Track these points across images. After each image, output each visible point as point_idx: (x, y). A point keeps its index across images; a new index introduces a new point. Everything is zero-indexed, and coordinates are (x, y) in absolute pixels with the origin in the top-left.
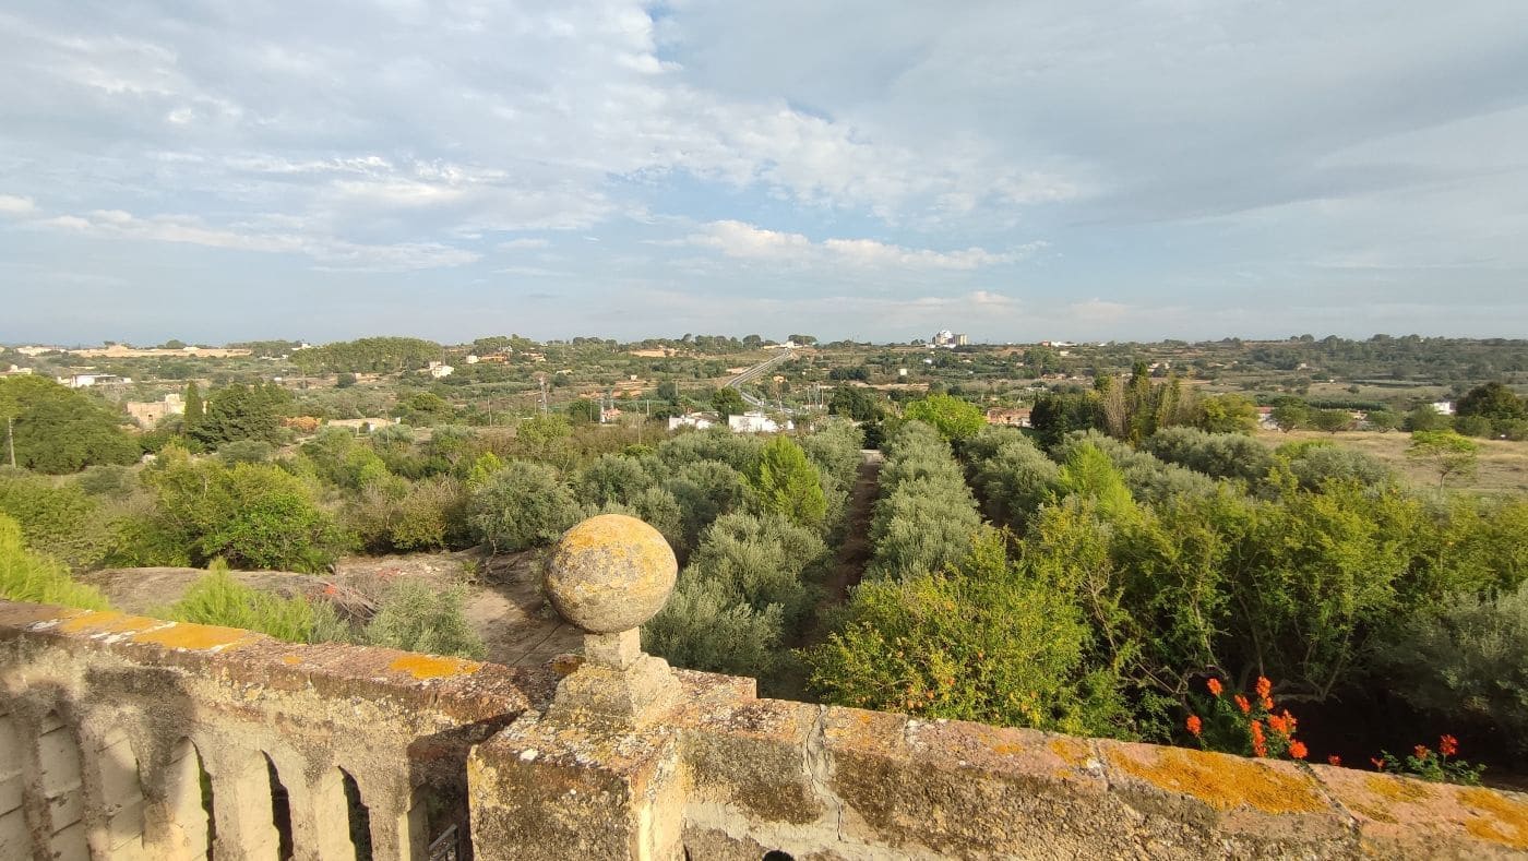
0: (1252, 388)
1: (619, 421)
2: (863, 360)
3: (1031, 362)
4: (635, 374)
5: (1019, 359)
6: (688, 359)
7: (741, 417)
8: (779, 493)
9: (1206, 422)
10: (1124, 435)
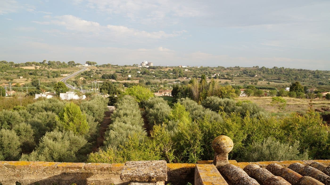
0: (243, 83)
1: (14, 96)
2: (115, 72)
3: (175, 73)
4: (22, 76)
5: (171, 72)
6: (44, 70)
7: (65, 94)
8: (71, 123)
9: (221, 95)
10: (197, 100)
